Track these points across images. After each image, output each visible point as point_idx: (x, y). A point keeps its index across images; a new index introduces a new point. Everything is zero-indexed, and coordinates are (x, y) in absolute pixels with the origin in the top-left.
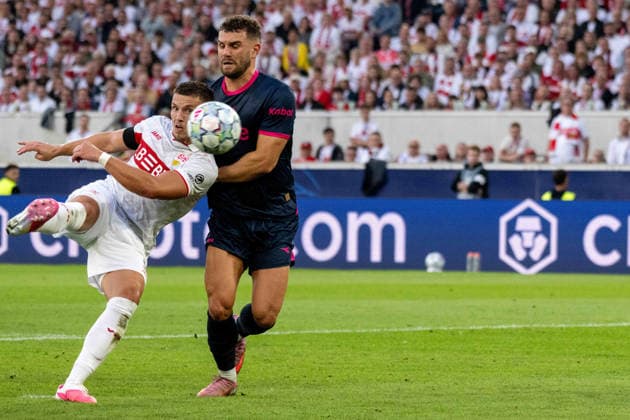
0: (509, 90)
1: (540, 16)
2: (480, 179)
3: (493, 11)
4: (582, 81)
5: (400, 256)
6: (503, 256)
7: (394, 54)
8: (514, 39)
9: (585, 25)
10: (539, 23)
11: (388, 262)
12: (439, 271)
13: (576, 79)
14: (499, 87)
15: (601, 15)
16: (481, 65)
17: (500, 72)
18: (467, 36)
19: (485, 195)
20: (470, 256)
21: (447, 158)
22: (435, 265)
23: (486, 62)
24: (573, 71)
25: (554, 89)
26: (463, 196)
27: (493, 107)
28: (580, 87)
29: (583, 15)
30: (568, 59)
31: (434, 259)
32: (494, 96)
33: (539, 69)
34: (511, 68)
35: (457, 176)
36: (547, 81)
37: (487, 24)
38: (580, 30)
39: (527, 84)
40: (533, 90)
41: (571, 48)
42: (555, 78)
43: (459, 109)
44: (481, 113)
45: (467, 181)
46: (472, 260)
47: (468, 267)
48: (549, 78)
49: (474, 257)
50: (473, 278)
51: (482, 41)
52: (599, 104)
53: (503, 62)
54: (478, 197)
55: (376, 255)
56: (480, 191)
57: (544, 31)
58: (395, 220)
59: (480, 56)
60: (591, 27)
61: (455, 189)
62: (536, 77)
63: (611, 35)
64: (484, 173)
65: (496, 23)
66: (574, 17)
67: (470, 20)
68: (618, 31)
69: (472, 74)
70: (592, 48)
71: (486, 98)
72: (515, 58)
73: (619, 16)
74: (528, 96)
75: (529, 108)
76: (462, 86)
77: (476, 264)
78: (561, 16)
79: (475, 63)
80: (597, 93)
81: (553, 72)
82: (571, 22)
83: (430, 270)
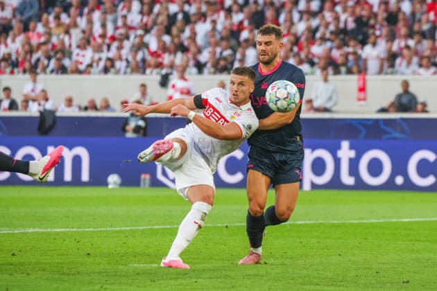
0: (127, 61)
1: (142, 9)
2: (141, 123)
3: (108, 5)
4: (179, 55)
5: (85, 176)
6: (160, 176)
7: (39, 35)
8: (125, 25)
9: (176, 14)
10: (141, 13)
11: (76, 181)
12: (117, 187)
13: (175, 53)
14: (120, 58)
15: (186, 8)
16: (104, 42)
17: (120, 48)
18: (90, 22)
19: (145, 135)
20: (143, 176)
21: (95, 108)
22: (115, 183)
23: (107, 41)
24: (172, 47)
25: (160, 60)
26: (130, 135)
27: (118, 72)
28: (179, 58)
29: (173, 8)
30: (167, 39)
31: (113, 179)
32: (118, 64)
33: (146, 46)
34: (127, 44)
35: (125, 121)
36: (153, 54)
37: (105, 13)
38: (172, 19)
39: (140, 56)
40: (144, 60)
41: (168, 31)
42: (160, 52)
43: (95, 74)
44: (110, 76)
45: (132, 124)
46: (145, 179)
47: (142, 183)
48: (156, 52)
49: (146, 178)
50: (144, 191)
51: (104, 26)
52: (194, 70)
53: (121, 41)
54: (140, 135)
55: (68, 176)
56: (142, 132)
57: (145, 19)
58: (82, 152)
59: (103, 36)
60: (180, 16)
61: (124, 130)
62: (146, 51)
63: (195, 22)
64: (144, 119)
65: (111, 13)
66: (167, 9)
67: (92, 11)
68: (200, 19)
69: (98, 49)
70: (183, 31)
71: (113, 66)
72: (127, 37)
73: (199, 9)
74: (141, 64)
75: (144, 73)
76: (92, 58)
77: (148, 182)
78: (157, 8)
79: (99, 40)
80: (192, 63)
81: (159, 48)
82: (166, 13)
83: (110, 187)
